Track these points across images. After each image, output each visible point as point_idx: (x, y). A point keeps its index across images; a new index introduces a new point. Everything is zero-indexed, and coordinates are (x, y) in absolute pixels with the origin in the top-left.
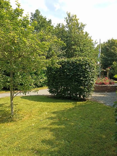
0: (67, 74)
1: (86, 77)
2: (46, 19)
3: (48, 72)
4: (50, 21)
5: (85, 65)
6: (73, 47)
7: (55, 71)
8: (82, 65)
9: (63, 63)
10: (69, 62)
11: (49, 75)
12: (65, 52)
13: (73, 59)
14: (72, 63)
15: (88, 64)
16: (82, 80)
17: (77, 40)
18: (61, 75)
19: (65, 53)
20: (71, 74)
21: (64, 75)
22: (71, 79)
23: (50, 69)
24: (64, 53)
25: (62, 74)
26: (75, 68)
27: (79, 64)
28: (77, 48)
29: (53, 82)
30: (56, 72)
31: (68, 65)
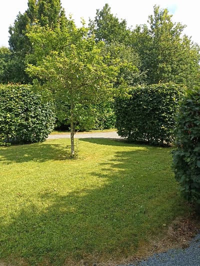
0: (143, 108)
1: (170, 113)
2: (117, 19)
3: (118, 105)
4: (124, 22)
5: (171, 95)
6: (160, 65)
7: (126, 104)
8: (165, 95)
9: (138, 91)
10: (147, 91)
11: (118, 110)
12: (146, 74)
13: (153, 86)
14: (152, 92)
15: (176, 93)
16: (165, 117)
17: (167, 52)
18: (135, 110)
19: (146, 76)
20: (149, 107)
21: (139, 109)
22: (149, 115)
23: (119, 101)
24: (144, 76)
25: (136, 108)
26: (155, 99)
27: (162, 93)
28: (167, 67)
29: (124, 120)
30: (129, 105)
31: (146, 95)
